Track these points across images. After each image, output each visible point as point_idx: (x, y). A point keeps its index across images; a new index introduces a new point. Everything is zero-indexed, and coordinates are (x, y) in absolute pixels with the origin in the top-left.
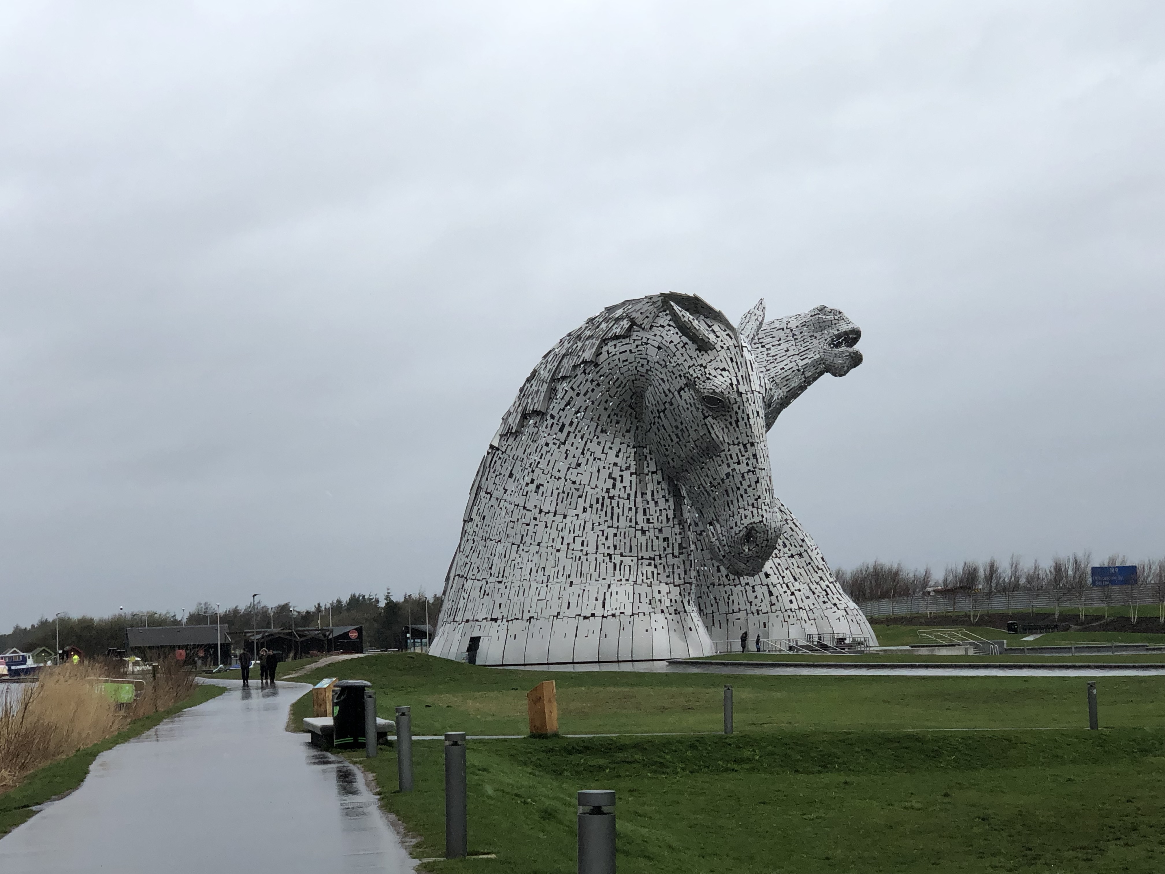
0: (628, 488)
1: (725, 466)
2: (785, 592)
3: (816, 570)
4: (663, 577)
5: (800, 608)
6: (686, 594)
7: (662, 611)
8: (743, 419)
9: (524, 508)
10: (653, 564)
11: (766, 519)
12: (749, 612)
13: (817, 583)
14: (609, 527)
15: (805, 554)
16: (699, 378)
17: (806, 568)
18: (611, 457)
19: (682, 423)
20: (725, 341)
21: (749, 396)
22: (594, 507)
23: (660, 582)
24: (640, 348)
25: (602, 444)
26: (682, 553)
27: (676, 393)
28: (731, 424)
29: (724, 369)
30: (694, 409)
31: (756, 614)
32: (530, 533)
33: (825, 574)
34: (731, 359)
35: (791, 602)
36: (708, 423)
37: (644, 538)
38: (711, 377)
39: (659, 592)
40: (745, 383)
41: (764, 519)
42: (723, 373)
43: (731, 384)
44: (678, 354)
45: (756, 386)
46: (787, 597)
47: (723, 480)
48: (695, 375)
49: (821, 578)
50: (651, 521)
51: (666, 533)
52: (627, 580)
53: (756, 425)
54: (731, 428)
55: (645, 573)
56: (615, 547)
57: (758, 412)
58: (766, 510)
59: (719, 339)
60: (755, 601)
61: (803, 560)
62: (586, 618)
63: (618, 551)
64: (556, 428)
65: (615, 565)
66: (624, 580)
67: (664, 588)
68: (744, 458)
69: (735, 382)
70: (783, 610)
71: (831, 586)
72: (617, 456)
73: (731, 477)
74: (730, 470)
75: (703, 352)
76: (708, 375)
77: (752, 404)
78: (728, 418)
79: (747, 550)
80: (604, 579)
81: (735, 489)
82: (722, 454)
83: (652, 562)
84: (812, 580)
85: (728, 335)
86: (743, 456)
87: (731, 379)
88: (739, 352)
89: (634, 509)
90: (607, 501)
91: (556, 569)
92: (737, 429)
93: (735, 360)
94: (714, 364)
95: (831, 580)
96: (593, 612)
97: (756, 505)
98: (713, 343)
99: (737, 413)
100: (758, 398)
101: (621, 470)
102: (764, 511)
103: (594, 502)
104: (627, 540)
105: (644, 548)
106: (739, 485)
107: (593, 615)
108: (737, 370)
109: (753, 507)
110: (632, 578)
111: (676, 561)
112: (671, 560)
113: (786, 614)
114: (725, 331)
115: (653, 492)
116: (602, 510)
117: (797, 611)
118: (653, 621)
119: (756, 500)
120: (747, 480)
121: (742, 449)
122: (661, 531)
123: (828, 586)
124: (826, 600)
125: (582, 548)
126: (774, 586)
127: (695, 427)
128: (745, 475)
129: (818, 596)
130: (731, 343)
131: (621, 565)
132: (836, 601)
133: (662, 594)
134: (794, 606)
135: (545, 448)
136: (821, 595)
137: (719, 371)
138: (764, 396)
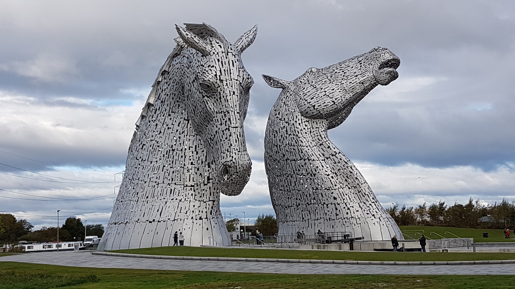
0: (182, 144)
1: (215, 126)
2: (344, 208)
3: (364, 195)
4: (198, 197)
5: (352, 217)
6: (210, 208)
7: (192, 218)
8: (223, 97)
9: (136, 158)
10: (193, 189)
11: (235, 159)
12: (325, 219)
13: (365, 203)
14: (171, 168)
15: (358, 186)
16: (199, 73)
17: (358, 194)
18: (176, 127)
19: (195, 102)
20: (216, 49)
21: (228, 82)
22: (165, 156)
23: (196, 200)
24: (182, 59)
25: (172, 119)
26: (209, 183)
27: (192, 84)
28: (217, 99)
29: (213, 66)
30: (198, 93)
31: (329, 221)
32: (137, 173)
33: (369, 197)
34: (218, 60)
35: (347, 213)
36: (205, 101)
37: (189, 173)
38: (205, 72)
39: (194, 206)
40: (227, 74)
41: (234, 159)
42: (212, 69)
43: (216, 75)
44: (194, 60)
45: (235, 75)
46: (345, 211)
47: (214, 135)
48: (197, 71)
49: (367, 200)
50: (194, 163)
51: (201, 171)
52: (177, 199)
53: (232, 100)
54: (218, 103)
55: (187, 194)
56: (172, 179)
57: (234, 92)
58: (235, 153)
59: (213, 48)
60: (328, 213)
61: (356, 189)
62: (150, 222)
63: (173, 182)
64: (154, 111)
65: (171, 190)
66: (175, 199)
67: (197, 204)
68: (224, 121)
69: (218, 73)
70: (343, 218)
71: (373, 204)
72: (179, 126)
73: (218, 133)
74: (217, 129)
75: (204, 57)
76: (204, 71)
77: (230, 87)
78: (215, 96)
79: (226, 179)
80: (164, 199)
81: (220, 141)
82: (214, 119)
83: (193, 188)
84: (362, 201)
85: (220, 46)
86: (224, 120)
87: (216, 72)
88: (224, 55)
89: (184, 156)
90: (171, 152)
91: (142, 193)
92: (220, 103)
93: (220, 60)
94: (208, 64)
95: (373, 201)
96: (154, 219)
97: (229, 151)
98: (209, 51)
99: (220, 93)
100: (235, 83)
101: (180, 134)
102: (234, 154)
103: (165, 153)
104: (179, 176)
105: (188, 180)
106: (221, 138)
107: (154, 220)
108: (221, 66)
109: (228, 152)
110: (179, 198)
111: (205, 187)
112: (203, 187)
113: (344, 220)
114: (218, 43)
115: (196, 146)
116: (168, 158)
117: (350, 219)
118: (185, 224)
119: (230, 147)
120: (225, 134)
121: (223, 116)
122: (198, 169)
123: (370, 205)
124: (368, 212)
125: (156, 180)
126: (338, 204)
127: (200, 103)
128: (224, 131)
129: (364, 210)
130: (220, 50)
131: (174, 190)
132: (375, 213)
133: (195, 208)
134: (349, 216)
135: (149, 124)
136: (366, 210)
137: (210, 67)
138: (241, 82)
